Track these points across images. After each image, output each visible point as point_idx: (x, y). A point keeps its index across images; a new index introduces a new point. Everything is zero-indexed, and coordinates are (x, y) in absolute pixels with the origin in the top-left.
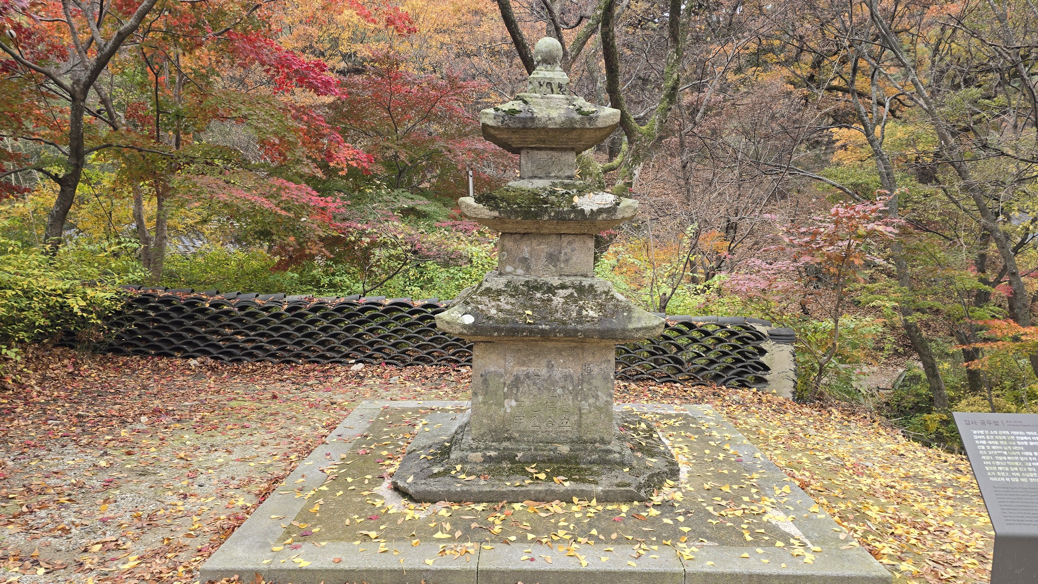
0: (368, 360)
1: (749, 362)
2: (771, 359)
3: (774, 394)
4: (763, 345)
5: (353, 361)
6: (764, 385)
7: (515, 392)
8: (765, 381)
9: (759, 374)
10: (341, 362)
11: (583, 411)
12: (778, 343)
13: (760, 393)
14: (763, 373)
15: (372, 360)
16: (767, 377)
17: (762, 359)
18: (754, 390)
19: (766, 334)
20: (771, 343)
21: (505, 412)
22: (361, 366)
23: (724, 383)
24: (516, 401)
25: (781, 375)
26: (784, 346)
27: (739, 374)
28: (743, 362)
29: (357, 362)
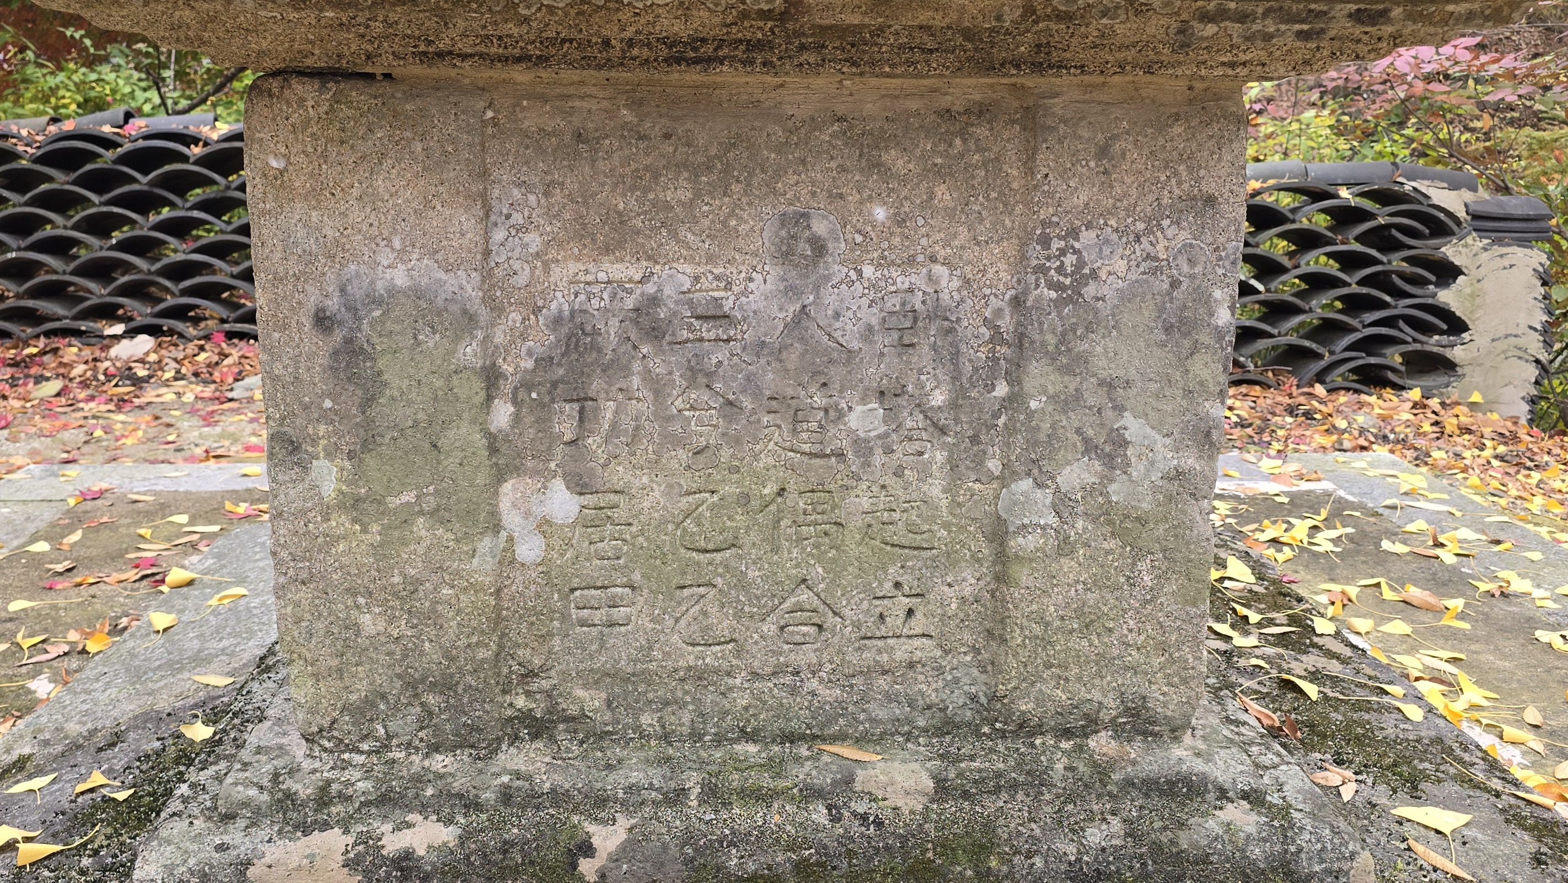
0: (167, 323)
1: (1401, 307)
2: (1473, 296)
3: (1473, 406)
4: (1452, 251)
5: (119, 329)
6: (1443, 379)
7: (567, 429)
8: (1449, 366)
9: (1433, 343)
10: (77, 333)
11: (1018, 543)
12: (1498, 242)
13: (1434, 403)
14: (1444, 339)
15: (179, 326)
16: (1457, 354)
17: (1446, 297)
18: (1416, 394)
19: (1461, 214)
20: (1475, 242)
21: (508, 559)
22: (144, 343)
23: (1320, 378)
24: (579, 485)
25: (1501, 345)
26: (1518, 254)
27: (1370, 344)
28: (1385, 305)
29: (131, 333)
